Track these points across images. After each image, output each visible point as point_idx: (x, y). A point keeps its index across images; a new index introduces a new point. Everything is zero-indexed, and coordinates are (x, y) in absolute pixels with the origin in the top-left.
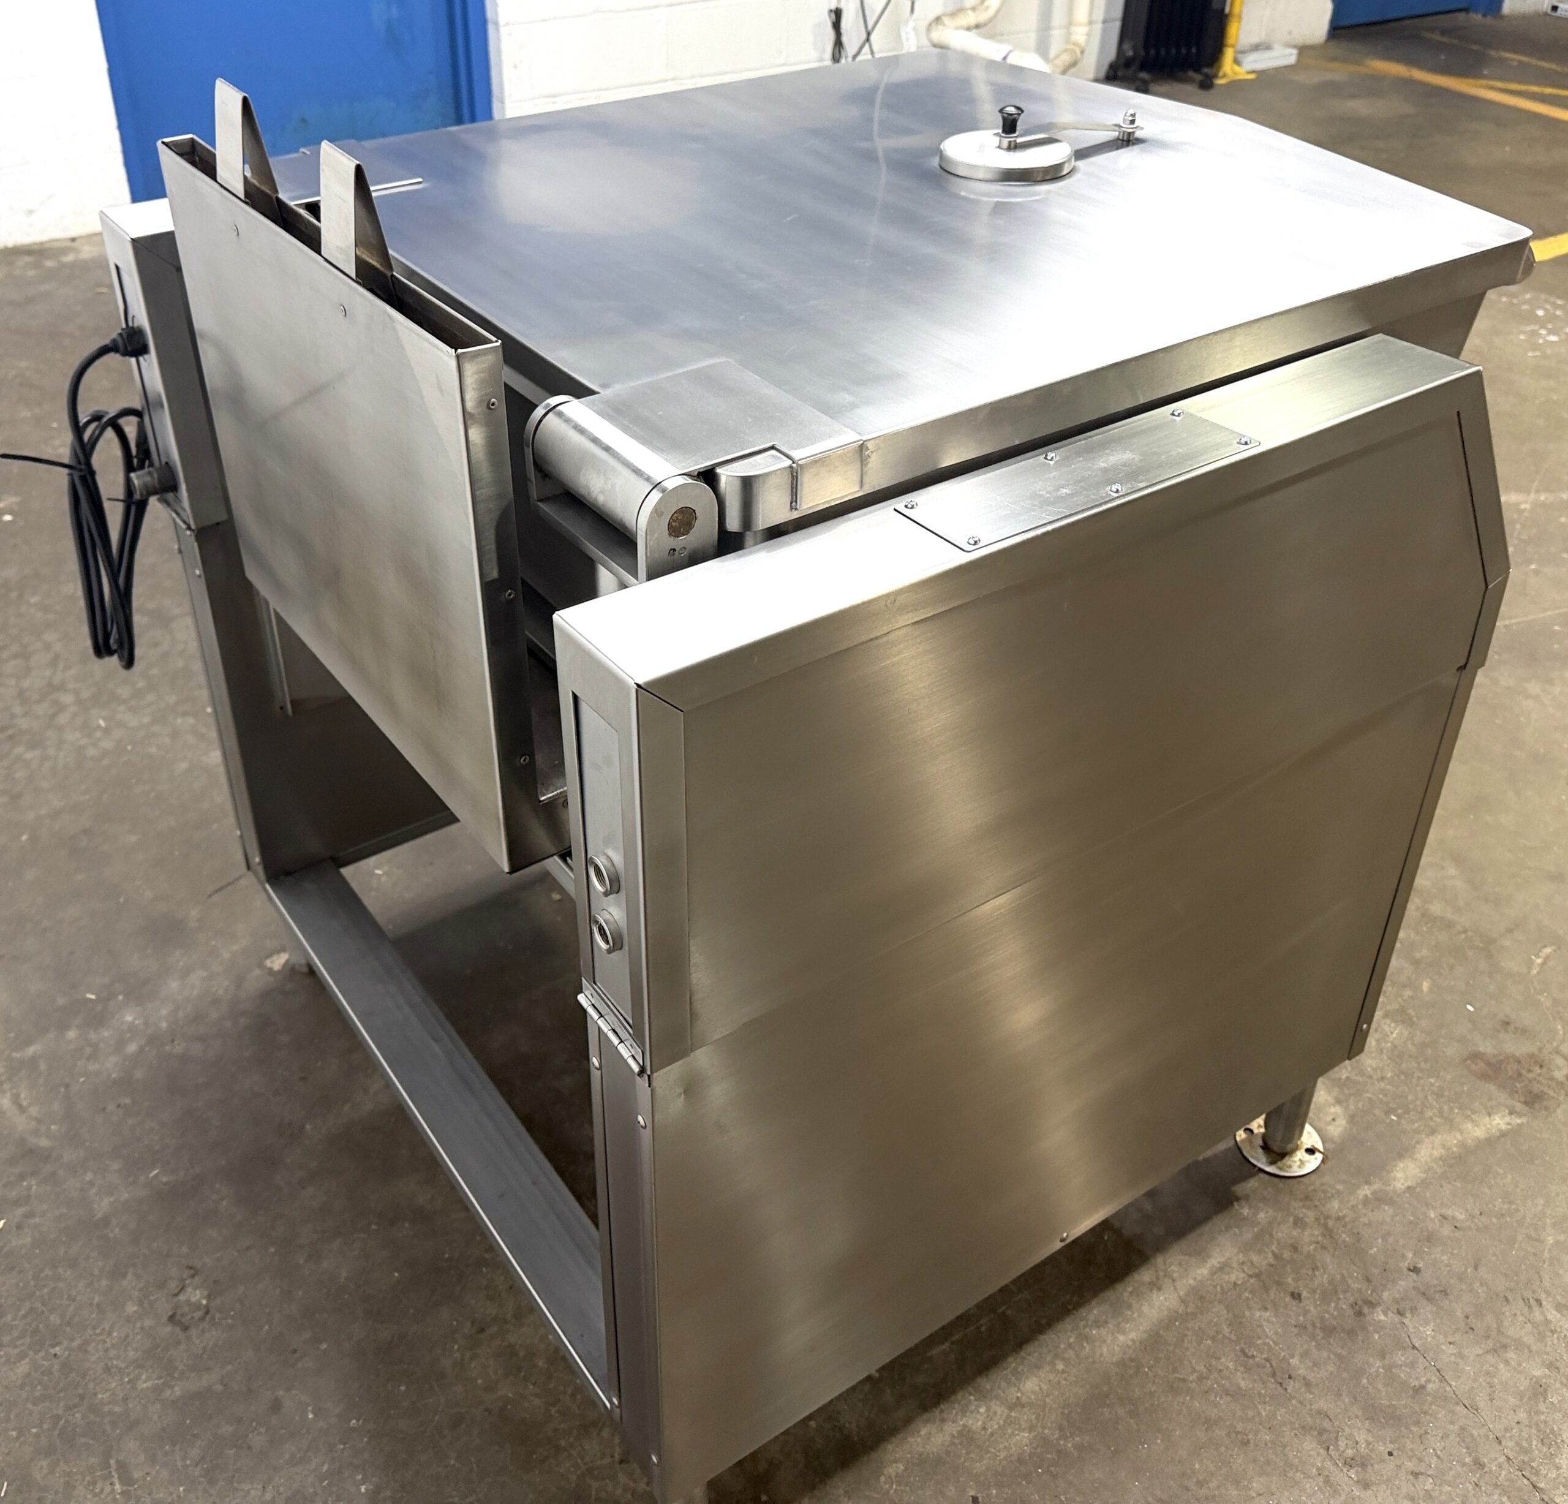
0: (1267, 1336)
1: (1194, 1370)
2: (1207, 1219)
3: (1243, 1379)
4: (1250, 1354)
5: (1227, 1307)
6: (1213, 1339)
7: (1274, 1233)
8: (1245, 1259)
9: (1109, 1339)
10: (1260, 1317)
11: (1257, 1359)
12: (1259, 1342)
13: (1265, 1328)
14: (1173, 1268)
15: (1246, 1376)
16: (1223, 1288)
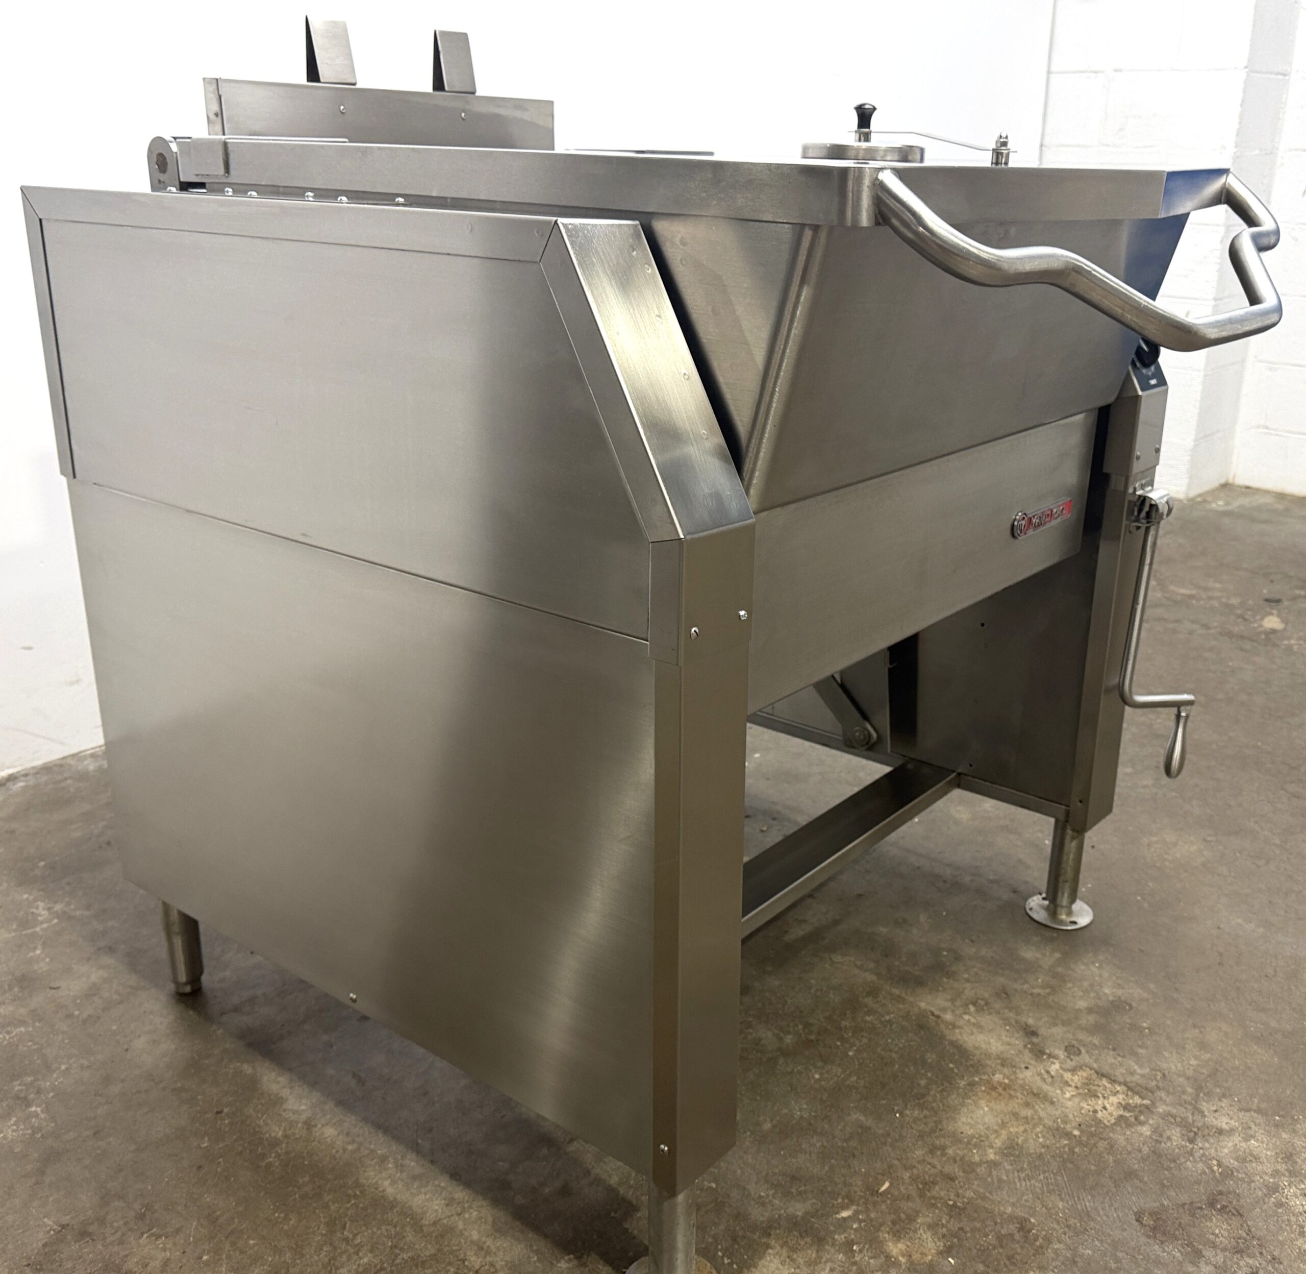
1: (355, 1235)
2: (546, 1236)
5: (435, 1255)
6: (394, 1247)
9: (385, 1175)
14: (475, 1213)
16: (457, 1250)
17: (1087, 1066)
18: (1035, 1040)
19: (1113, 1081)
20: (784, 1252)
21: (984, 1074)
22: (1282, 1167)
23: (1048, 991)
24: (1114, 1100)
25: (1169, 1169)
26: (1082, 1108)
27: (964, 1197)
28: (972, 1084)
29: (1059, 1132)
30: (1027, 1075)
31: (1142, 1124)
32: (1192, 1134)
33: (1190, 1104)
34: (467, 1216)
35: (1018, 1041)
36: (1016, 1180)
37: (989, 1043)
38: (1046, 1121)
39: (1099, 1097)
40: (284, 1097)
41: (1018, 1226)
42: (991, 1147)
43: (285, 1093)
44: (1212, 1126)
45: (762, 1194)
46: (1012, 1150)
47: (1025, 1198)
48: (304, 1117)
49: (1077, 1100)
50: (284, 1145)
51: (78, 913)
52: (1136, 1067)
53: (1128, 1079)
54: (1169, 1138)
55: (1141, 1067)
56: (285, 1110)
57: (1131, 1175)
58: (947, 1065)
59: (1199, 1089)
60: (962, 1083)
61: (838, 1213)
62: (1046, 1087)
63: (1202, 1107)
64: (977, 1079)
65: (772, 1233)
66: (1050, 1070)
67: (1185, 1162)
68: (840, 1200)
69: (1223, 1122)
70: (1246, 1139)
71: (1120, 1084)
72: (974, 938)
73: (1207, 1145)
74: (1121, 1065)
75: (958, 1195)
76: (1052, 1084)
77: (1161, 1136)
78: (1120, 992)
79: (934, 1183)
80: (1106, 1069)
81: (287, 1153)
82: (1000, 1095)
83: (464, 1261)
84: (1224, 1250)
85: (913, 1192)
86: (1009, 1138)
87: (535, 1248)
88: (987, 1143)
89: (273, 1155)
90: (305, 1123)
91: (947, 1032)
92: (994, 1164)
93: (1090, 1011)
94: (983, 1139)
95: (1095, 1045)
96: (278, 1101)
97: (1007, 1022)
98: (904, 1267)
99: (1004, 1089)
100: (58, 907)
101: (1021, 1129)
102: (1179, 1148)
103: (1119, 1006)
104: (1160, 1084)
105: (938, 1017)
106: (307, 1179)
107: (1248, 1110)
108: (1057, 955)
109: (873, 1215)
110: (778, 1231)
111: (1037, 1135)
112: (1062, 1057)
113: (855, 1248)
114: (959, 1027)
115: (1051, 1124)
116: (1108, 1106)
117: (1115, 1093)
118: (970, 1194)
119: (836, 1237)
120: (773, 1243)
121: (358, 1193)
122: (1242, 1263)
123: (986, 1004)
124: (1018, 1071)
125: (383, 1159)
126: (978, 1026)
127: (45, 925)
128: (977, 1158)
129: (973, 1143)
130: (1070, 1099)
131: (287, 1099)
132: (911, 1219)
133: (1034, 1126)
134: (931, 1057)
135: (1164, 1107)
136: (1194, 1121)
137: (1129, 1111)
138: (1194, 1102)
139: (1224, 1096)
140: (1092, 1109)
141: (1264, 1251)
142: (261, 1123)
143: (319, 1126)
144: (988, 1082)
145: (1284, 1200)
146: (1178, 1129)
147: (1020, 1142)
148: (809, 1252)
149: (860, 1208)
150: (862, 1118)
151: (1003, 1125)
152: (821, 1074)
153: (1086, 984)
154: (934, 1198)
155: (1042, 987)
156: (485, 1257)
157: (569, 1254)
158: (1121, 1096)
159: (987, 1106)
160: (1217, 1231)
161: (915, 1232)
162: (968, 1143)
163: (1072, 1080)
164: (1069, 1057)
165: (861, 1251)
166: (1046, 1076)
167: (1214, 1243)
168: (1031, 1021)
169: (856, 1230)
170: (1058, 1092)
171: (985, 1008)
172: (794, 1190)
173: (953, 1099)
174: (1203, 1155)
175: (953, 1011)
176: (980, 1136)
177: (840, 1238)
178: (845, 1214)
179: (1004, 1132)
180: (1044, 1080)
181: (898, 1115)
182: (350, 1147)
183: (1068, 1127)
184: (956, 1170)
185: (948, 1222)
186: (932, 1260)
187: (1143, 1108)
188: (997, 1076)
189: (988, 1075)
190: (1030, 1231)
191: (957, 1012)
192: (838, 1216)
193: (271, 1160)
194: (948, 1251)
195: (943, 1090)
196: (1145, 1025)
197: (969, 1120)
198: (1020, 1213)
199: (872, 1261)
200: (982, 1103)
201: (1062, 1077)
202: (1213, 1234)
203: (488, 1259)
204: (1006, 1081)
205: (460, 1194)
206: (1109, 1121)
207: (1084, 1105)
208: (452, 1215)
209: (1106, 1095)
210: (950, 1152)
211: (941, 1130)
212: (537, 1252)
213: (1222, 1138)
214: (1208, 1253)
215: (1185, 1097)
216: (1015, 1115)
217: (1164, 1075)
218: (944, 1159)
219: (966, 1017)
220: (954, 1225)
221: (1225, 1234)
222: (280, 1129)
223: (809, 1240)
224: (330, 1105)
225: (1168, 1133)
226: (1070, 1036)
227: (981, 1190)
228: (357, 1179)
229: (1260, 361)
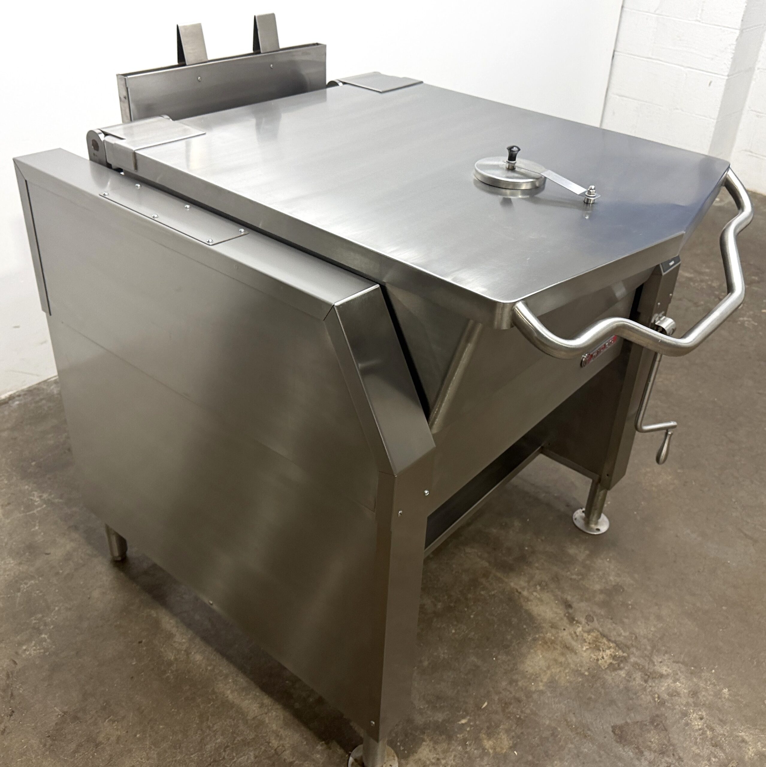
0: (238, 758)
1: (214, 724)
2: (310, 729)
3: (211, 747)
4: (226, 750)
5: (254, 739)
6: (233, 733)
7: (307, 762)
8: (286, 747)
9: (228, 687)
10: (250, 755)
11: (224, 754)
12: (234, 754)
13: (244, 757)
14: (274, 713)
15: (213, 748)
16: (266, 736)
17: (596, 629)
18: (571, 611)
19: (609, 640)
20: (431, 744)
21: (542, 632)
22: (691, 700)
23: (580, 577)
24: (608, 652)
25: (632, 699)
26: (591, 657)
27: (525, 713)
28: (535, 640)
29: (577, 673)
30: (565, 635)
31: (621, 669)
32: (647, 677)
33: (648, 657)
34: (270, 714)
35: (561, 611)
36: (553, 703)
37: (546, 612)
38: (572, 666)
39: (600, 650)
40: (174, 633)
41: (551, 732)
42: (542, 681)
43: (174, 630)
44: (658, 672)
45: (422, 707)
46: (552, 684)
47: (556, 715)
48: (184, 647)
49: (589, 652)
50: (175, 665)
51: (56, 501)
52: (622, 631)
53: (617, 639)
54: (634, 679)
55: (625, 631)
56: (175, 642)
57: (612, 702)
58: (523, 626)
59: (654, 647)
60: (530, 639)
61: (459, 721)
62: (574, 643)
63: (654, 659)
64: (537, 636)
65: (426, 732)
66: (576, 631)
67: (641, 695)
68: (461, 713)
69: (664, 670)
70: (675, 682)
71: (612, 642)
72: (543, 538)
73: (654, 685)
74: (614, 629)
75: (522, 712)
76: (576, 641)
77: (630, 677)
78: (618, 580)
79: (511, 704)
80: (606, 632)
81: (177, 671)
82: (549, 647)
83: (269, 743)
84: (655, 752)
85: (500, 709)
86: (551, 676)
87: (305, 736)
88: (539, 679)
89: (170, 671)
90: (185, 651)
91: (524, 604)
92: (542, 692)
93: (601, 591)
94: (538, 676)
95: (602, 615)
96: (170, 636)
97: (556, 597)
98: (491, 755)
99: (551, 644)
100: (45, 496)
101: (558, 670)
102: (639, 686)
103: (617, 589)
104: (634, 643)
105: (520, 593)
106: (188, 687)
107: (677, 662)
108: (587, 552)
109: (477, 723)
110: (428, 731)
111: (566, 674)
112: (583, 623)
113: (467, 743)
114: (531, 601)
115: (574, 667)
116: (605, 656)
117: (609, 648)
118: (528, 711)
119: (458, 736)
120: (425, 738)
121: (214, 698)
122: (663, 760)
123: (546, 585)
124: (560, 631)
125: (226, 676)
126: (541, 600)
127: (39, 509)
128: (533, 689)
129: (532, 678)
130: (585, 651)
131: (175, 635)
132: (497, 726)
133: (565, 668)
134: (515, 620)
135: (634, 658)
136: (649, 668)
137: (616, 660)
138: (650, 656)
139: (666, 652)
140: (596, 659)
141: (675, 754)
142: (162, 650)
143: (193, 653)
144: (544, 638)
145: (689, 721)
146: (640, 673)
147: (557, 678)
148: (444, 744)
149: (471, 718)
150: (476, 660)
151: (549, 668)
152: (456, 630)
153: (601, 573)
154: (509, 713)
155: (578, 575)
156: (279, 741)
157: (322, 741)
158: (612, 650)
159: (541, 654)
160: (653, 740)
161: (498, 734)
162: (530, 678)
163: (587, 638)
164: (587, 623)
165: (470, 745)
166: (574, 636)
167: (650, 747)
168: (569, 598)
169: (468, 732)
170: (580, 646)
171: (546, 588)
172: (438, 705)
173: (524, 650)
174: (651, 691)
175: (528, 590)
176: (536, 674)
177: (460, 736)
178: (463, 721)
179: (549, 672)
180: (573, 638)
181: (494, 659)
182: (209, 668)
183: (583, 670)
184: (522, 695)
185: (516, 728)
186: (506, 752)
187: (622, 659)
188: (548, 634)
189: (544, 634)
190: (557, 736)
191: (530, 590)
192: (460, 723)
193: (169, 674)
194: (514, 747)
195: (519, 643)
196: (630, 602)
197: (531, 664)
198: (553, 725)
199: (475, 751)
200: (539, 652)
201: (582, 636)
202: (651, 742)
203: (281, 742)
204: (553, 638)
205: (267, 700)
206: (604, 667)
207: (592, 655)
208: (262, 714)
209: (604, 649)
210: (520, 684)
211: (516, 669)
212: (306, 739)
213: (662, 680)
214: (646, 753)
215: (646, 652)
216: (556, 660)
217: (636, 637)
218: (517, 688)
219: (535, 594)
220: (519, 731)
221: (656, 741)
222: (172, 655)
223: (444, 737)
224: (198, 640)
225: (634, 676)
226: (589, 609)
227: (534, 709)
228: (214, 689)
229: (752, 110)
